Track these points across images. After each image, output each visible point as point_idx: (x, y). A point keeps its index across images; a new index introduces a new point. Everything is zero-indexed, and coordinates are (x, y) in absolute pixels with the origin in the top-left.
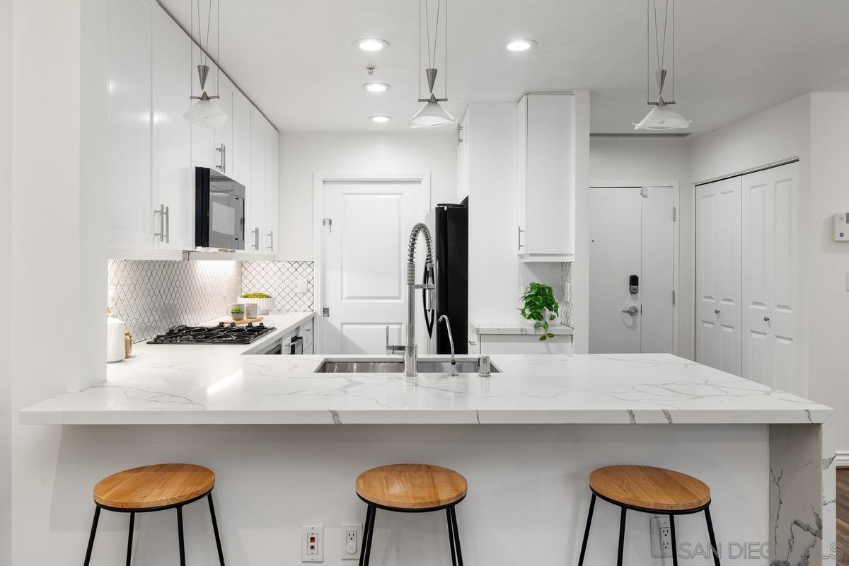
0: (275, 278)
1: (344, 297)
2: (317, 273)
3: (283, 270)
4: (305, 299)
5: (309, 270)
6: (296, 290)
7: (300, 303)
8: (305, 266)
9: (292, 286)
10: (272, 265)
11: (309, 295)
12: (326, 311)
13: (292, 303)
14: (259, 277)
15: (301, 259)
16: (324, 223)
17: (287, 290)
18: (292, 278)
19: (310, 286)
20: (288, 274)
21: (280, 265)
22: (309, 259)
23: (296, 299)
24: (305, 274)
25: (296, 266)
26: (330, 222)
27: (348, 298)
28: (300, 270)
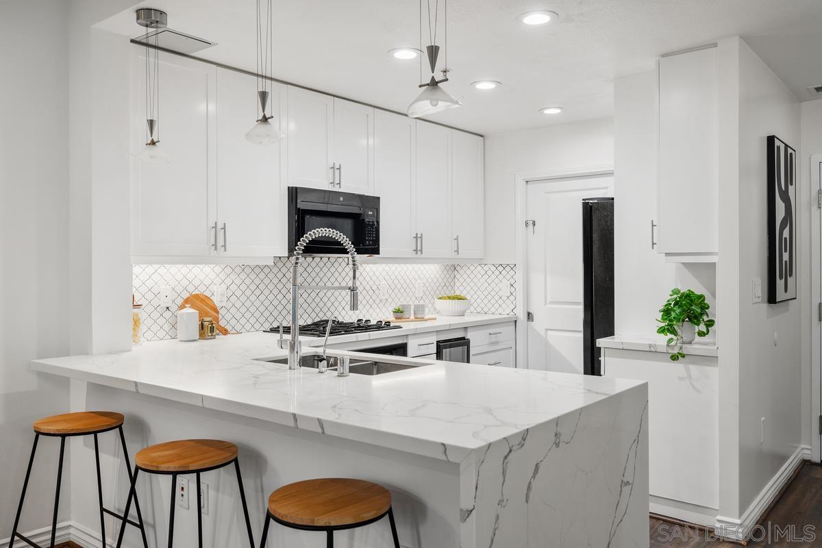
0: (482, 280)
1: (548, 302)
2: (519, 276)
3: (489, 273)
4: (508, 302)
5: (512, 273)
6: (500, 294)
7: (504, 306)
8: (508, 269)
9: (497, 289)
10: (479, 268)
11: (512, 298)
12: (530, 316)
13: (497, 306)
14: (468, 280)
15: (504, 262)
16: (527, 224)
17: (493, 293)
18: (497, 281)
19: (513, 289)
20: (493, 277)
21: (486, 268)
22: (511, 262)
23: (500, 302)
24: (508, 277)
25: (500, 268)
26: (534, 224)
27: (551, 303)
28: (504, 273)
